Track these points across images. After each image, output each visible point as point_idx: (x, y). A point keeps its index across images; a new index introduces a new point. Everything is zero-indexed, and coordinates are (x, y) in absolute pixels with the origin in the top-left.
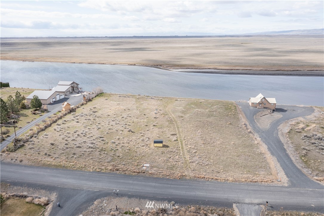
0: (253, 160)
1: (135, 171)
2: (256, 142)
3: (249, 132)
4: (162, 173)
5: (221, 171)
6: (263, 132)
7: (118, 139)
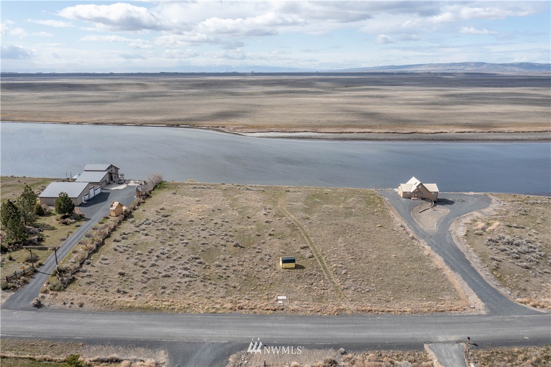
0: (429, 280)
1: (268, 308)
2: (426, 253)
3: (411, 238)
4: (309, 308)
5: (391, 299)
6: (431, 237)
7: (224, 260)
